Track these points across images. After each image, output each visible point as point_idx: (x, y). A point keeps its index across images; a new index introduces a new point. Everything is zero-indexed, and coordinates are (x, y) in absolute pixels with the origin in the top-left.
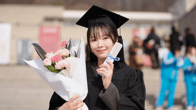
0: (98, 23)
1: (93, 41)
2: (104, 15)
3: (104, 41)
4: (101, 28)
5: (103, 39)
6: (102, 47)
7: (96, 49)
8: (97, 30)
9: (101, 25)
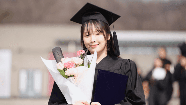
0: (92, 20)
1: (86, 36)
2: (97, 13)
3: (97, 37)
4: (94, 24)
5: (96, 35)
6: (94, 42)
7: (89, 44)
8: (90, 26)
9: (94, 21)
